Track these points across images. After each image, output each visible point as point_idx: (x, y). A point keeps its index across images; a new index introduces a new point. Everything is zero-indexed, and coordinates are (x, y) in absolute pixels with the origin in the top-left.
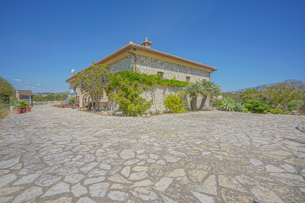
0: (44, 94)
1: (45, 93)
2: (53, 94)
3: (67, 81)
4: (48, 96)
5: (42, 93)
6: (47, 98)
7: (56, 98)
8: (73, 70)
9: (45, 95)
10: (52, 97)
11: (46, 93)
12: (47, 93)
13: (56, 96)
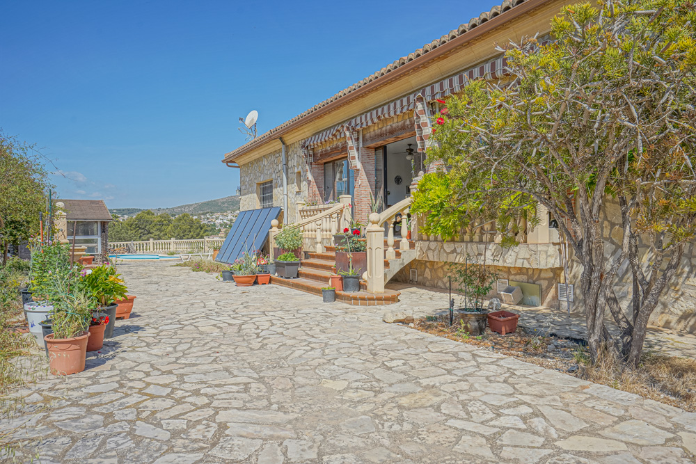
0: (123, 212)
1: (123, 210)
2: (149, 213)
3: (230, 161)
4: (136, 219)
5: (117, 210)
6: (132, 225)
7: (158, 227)
8: (253, 116)
9: (126, 217)
10: (147, 222)
11: (128, 210)
12: (130, 211)
13: (159, 219)
